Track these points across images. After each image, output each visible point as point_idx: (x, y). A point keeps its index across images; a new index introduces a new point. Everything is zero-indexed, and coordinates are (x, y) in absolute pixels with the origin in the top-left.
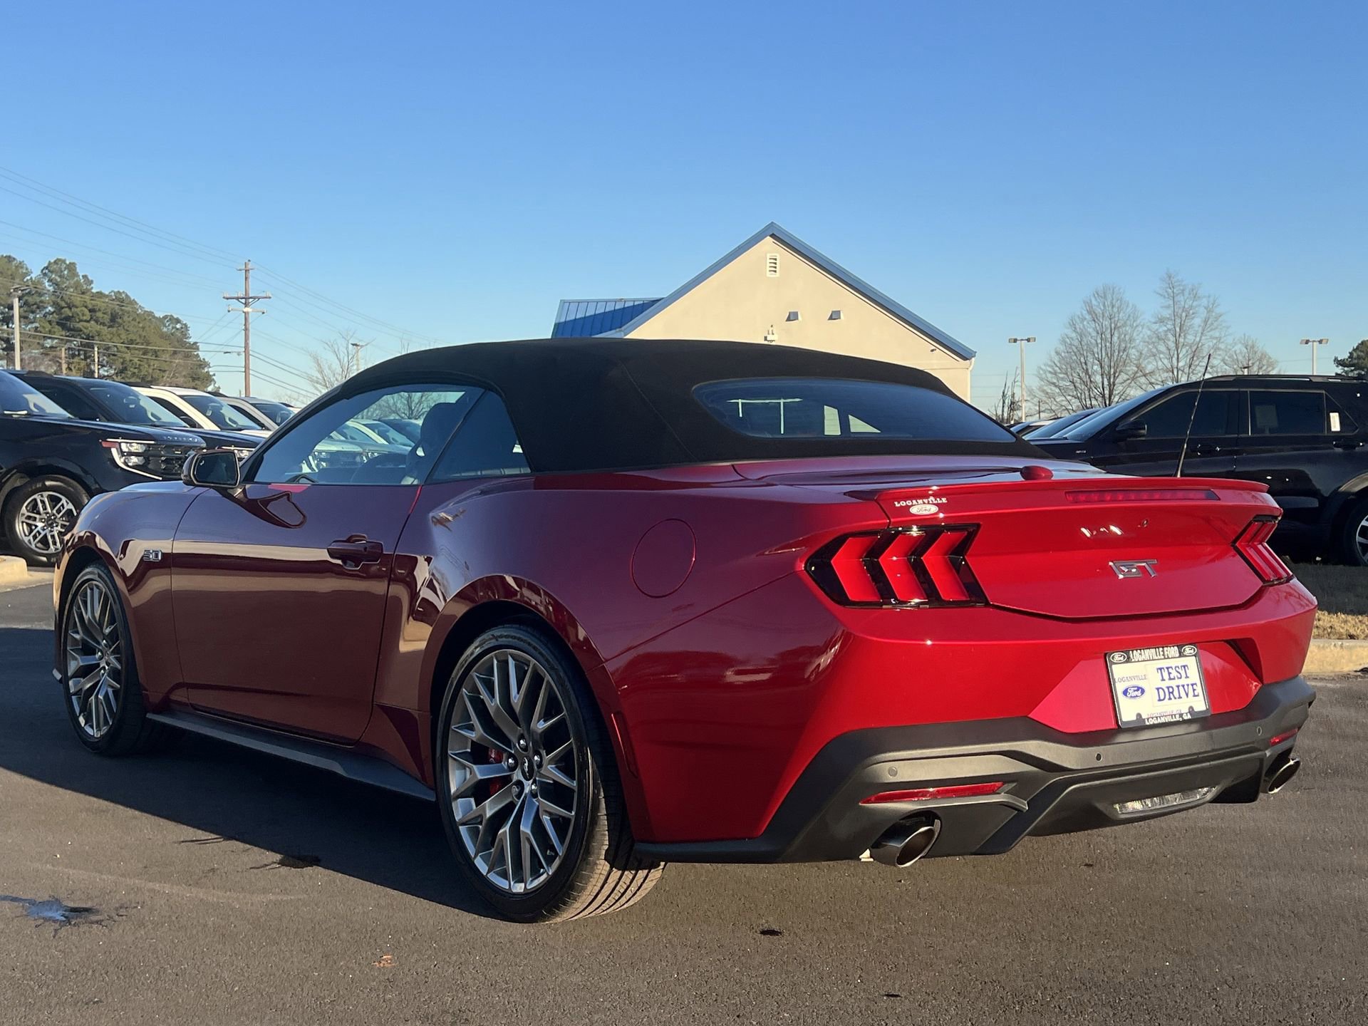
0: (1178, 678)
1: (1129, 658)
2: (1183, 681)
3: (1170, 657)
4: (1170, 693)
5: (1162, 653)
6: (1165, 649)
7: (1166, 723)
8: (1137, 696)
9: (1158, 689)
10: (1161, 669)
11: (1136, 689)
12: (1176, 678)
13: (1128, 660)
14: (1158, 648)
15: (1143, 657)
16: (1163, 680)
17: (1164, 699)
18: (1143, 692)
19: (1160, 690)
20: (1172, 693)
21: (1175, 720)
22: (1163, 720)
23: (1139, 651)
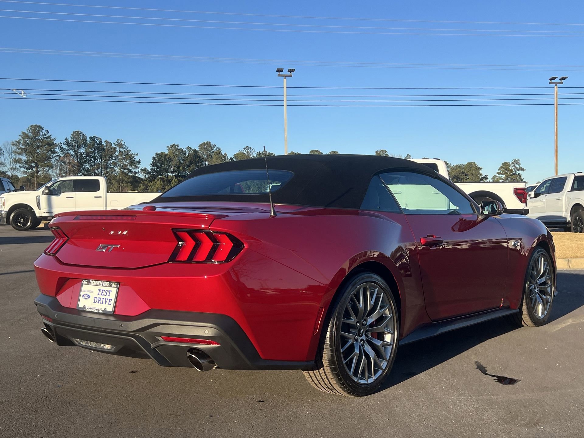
0: (105, 295)
1: (89, 283)
2: (107, 297)
3: (105, 286)
4: (99, 300)
5: (102, 284)
6: (104, 282)
7: (92, 312)
8: (86, 298)
9: (95, 298)
10: (100, 290)
11: (87, 295)
12: (104, 295)
13: (88, 284)
14: (101, 281)
15: (94, 284)
16: (99, 294)
17: (95, 302)
18: (89, 297)
19: (96, 298)
20: (100, 301)
21: (96, 311)
22: (91, 310)
23: (93, 281)
